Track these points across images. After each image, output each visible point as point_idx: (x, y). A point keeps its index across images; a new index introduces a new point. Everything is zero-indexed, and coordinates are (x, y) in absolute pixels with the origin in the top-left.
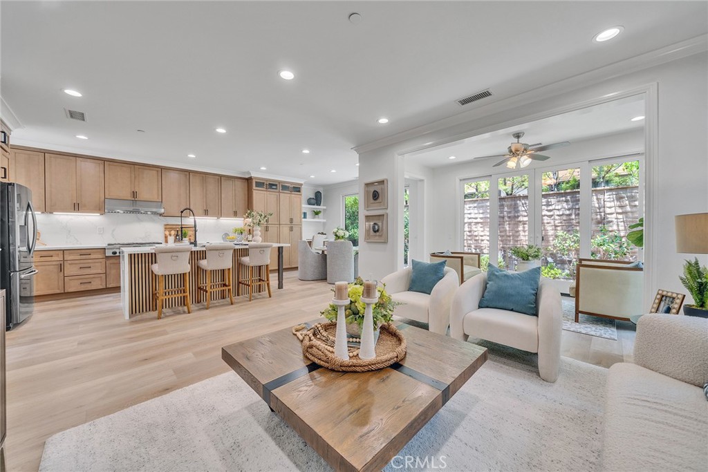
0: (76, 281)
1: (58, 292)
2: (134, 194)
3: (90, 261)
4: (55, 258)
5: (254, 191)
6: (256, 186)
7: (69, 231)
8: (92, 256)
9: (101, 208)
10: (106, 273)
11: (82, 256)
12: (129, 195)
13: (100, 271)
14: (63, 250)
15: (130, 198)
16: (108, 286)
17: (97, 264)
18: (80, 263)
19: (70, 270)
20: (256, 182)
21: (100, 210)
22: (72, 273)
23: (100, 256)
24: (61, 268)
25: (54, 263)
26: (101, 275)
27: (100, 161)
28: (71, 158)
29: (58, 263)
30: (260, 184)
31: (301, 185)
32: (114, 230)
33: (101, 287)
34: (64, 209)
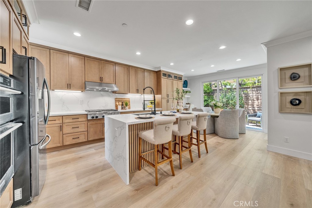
0: (70, 137)
1: (59, 145)
2: (101, 79)
3: (78, 123)
4: (57, 122)
5: (162, 79)
6: (163, 76)
7: (64, 103)
8: (80, 120)
9: (83, 88)
10: (87, 131)
11: (74, 120)
12: (98, 80)
13: (84, 130)
14: (62, 116)
15: (99, 82)
16: (89, 140)
17: (82, 125)
18: (73, 125)
19: (66, 130)
20: (163, 73)
21: (82, 89)
22: (68, 132)
23: (84, 119)
24: (61, 128)
25: (57, 125)
26: (85, 132)
27: (82, 57)
28: (66, 54)
29: (59, 125)
30: (165, 75)
31: (182, 76)
32: (88, 102)
33: (85, 140)
34: (61, 88)
